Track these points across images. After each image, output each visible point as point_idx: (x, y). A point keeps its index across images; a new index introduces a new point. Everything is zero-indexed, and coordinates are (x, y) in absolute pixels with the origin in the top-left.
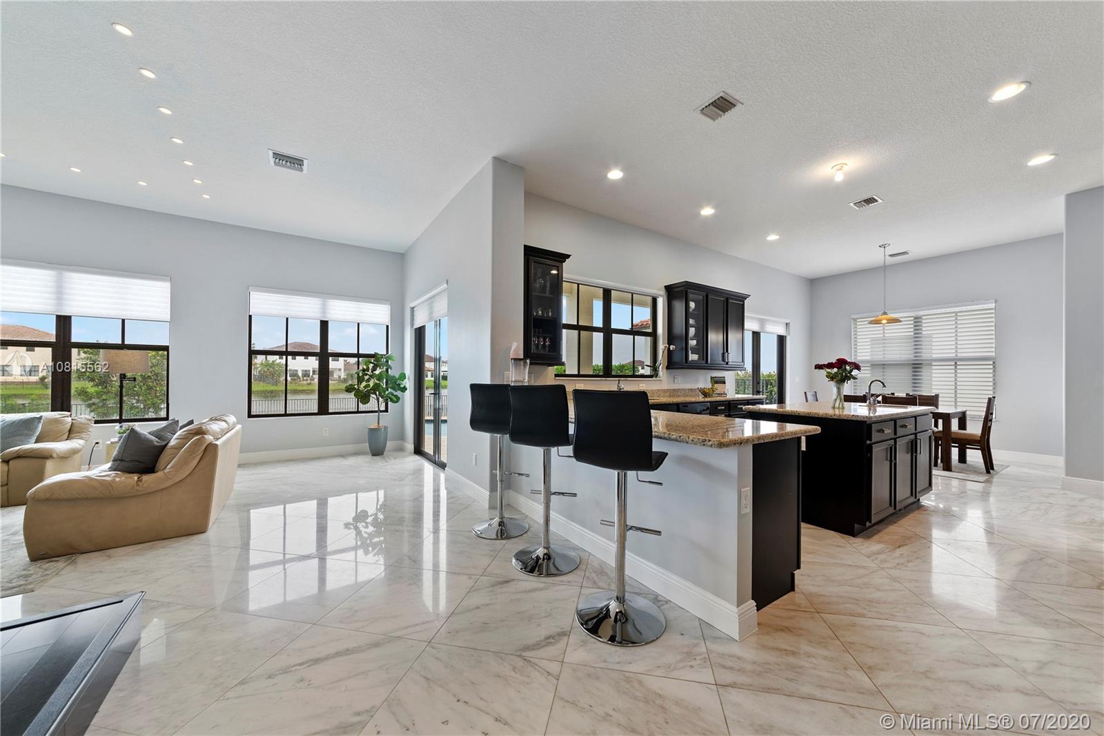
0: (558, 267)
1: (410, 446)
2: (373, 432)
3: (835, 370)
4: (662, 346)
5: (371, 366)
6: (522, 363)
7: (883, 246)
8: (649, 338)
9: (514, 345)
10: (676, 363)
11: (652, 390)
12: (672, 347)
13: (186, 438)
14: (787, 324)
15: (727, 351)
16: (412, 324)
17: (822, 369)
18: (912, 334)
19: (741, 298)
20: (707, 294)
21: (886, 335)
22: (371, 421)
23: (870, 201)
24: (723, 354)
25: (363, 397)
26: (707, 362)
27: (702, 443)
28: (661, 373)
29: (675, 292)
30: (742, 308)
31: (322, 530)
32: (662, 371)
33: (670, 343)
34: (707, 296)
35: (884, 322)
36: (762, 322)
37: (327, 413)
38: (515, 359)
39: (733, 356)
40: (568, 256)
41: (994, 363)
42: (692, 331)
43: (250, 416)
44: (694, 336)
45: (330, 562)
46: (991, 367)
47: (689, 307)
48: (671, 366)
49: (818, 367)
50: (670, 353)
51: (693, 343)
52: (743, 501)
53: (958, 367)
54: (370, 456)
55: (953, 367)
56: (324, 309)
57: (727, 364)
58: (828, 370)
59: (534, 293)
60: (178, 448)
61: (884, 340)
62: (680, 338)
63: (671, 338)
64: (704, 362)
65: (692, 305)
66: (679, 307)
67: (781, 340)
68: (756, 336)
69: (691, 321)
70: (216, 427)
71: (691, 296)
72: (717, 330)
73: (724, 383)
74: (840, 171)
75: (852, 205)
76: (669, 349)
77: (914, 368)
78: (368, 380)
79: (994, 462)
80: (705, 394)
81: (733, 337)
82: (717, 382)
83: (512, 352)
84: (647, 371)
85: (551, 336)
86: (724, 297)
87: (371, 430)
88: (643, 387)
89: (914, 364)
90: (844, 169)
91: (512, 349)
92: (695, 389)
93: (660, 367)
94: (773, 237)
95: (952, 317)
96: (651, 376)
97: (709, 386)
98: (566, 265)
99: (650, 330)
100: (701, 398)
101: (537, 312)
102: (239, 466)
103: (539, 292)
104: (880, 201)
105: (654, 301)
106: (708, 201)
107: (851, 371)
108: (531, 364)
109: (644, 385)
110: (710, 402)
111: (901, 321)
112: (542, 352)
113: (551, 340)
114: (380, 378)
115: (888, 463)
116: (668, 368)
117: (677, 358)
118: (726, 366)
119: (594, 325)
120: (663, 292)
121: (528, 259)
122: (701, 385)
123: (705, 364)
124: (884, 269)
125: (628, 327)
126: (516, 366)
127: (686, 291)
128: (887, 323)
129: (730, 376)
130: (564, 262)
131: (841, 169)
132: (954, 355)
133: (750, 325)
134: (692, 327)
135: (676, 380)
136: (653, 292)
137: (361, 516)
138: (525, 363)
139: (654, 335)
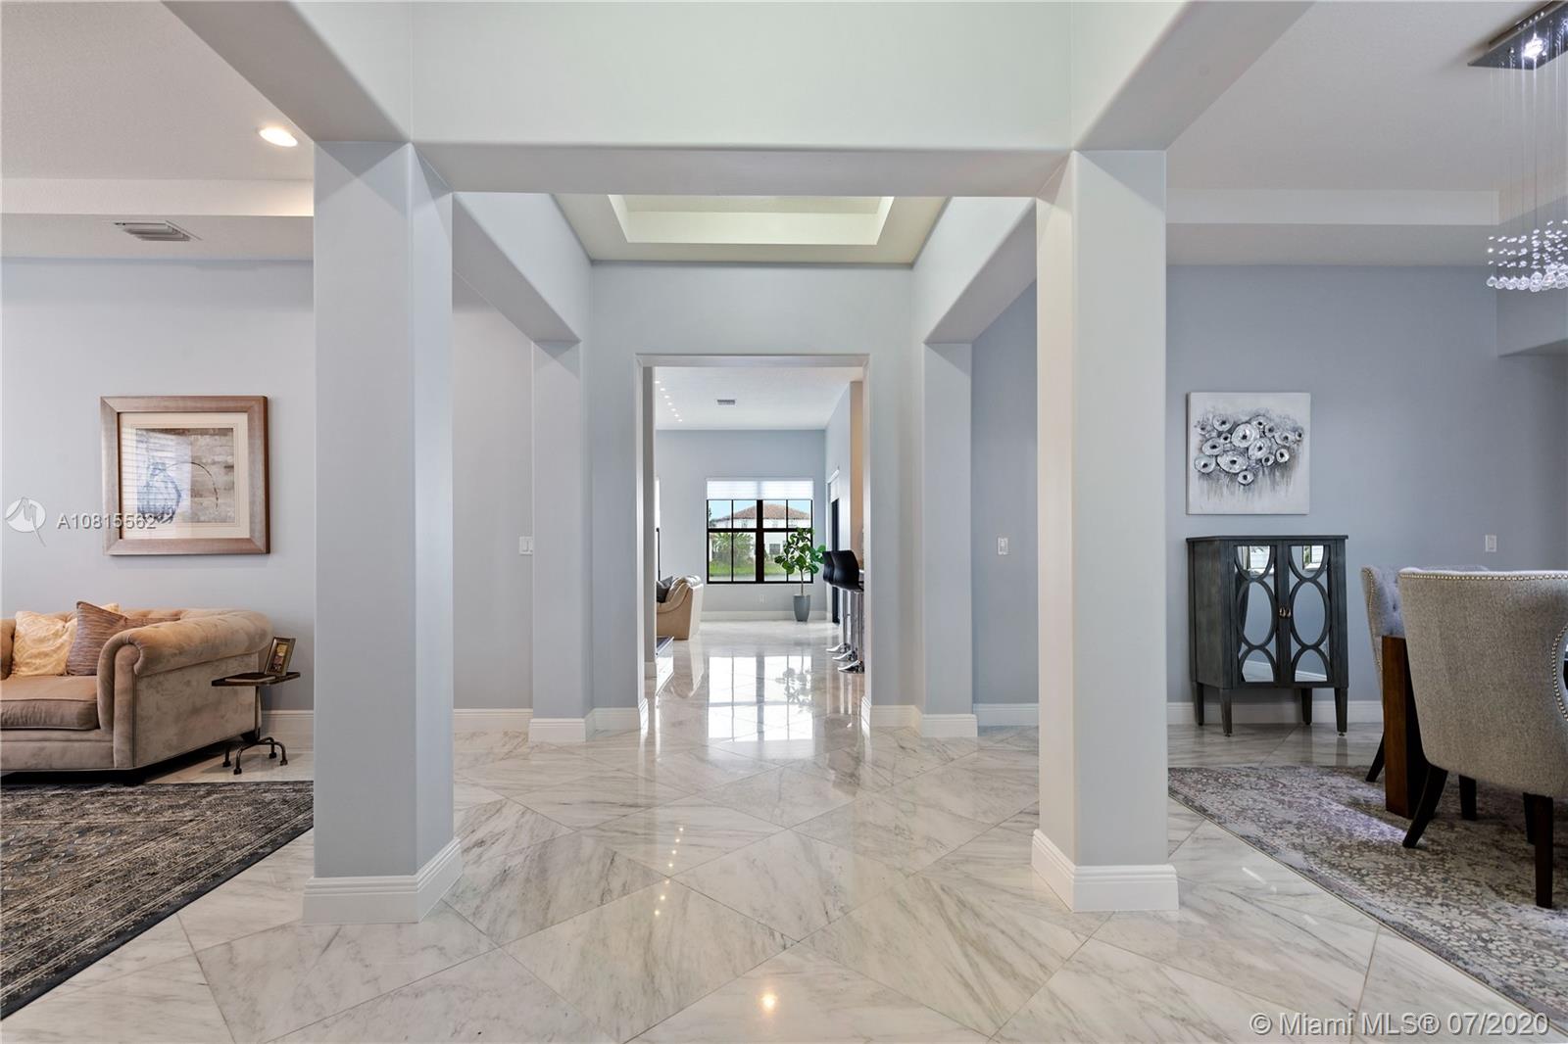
1: (830, 615)
2: (798, 599)
5: (795, 539)
13: (678, 585)
16: (829, 499)
22: (796, 590)
25: (790, 569)
31: (760, 680)
37: (763, 582)
43: (709, 582)
45: (767, 709)
54: (796, 622)
56: (759, 490)
60: (675, 590)
70: (691, 580)
78: (792, 553)
87: (796, 597)
102: (702, 621)
114: (802, 550)
137: (789, 673)
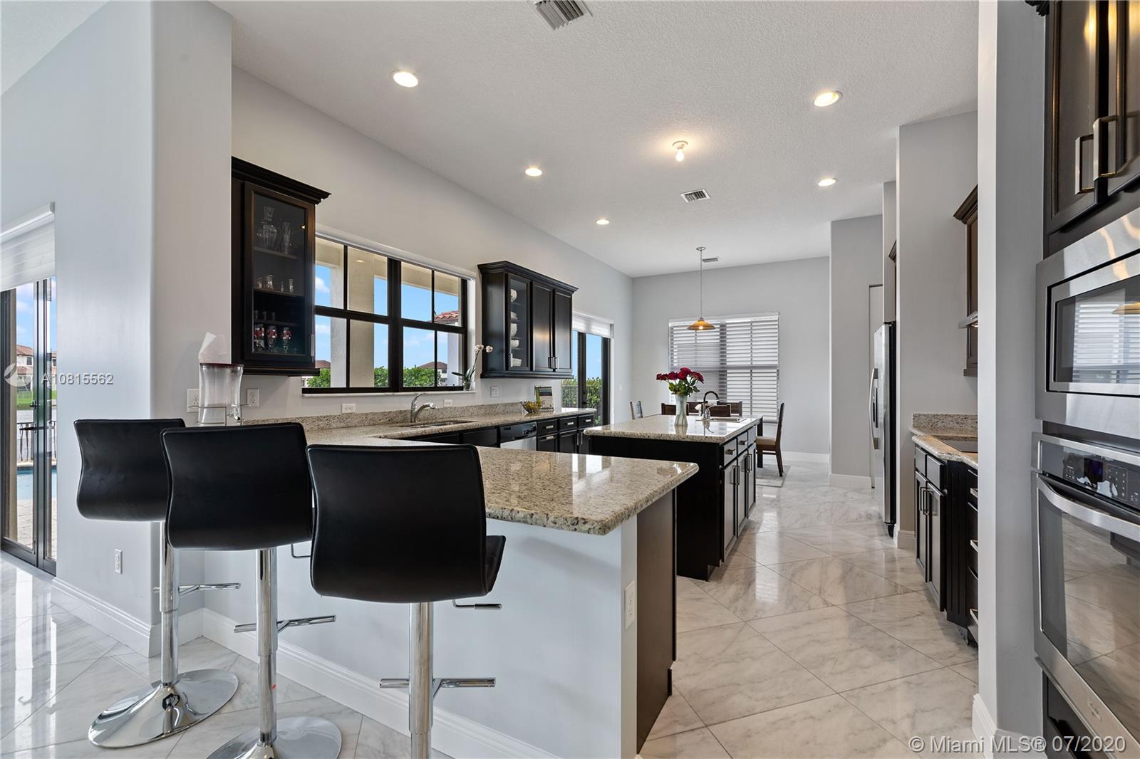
0: (305, 209)
3: (678, 381)
4: (475, 347)
6: (228, 370)
7: (700, 249)
8: (456, 335)
9: (209, 338)
10: (493, 370)
11: (462, 408)
12: (488, 349)
14: (611, 325)
15: (554, 355)
17: (665, 379)
18: (719, 341)
19: (569, 291)
20: (532, 280)
21: (698, 342)
23: (699, 194)
24: (550, 358)
26: (531, 369)
27: (573, 527)
28: (473, 384)
29: (492, 275)
30: (569, 302)
32: (475, 382)
33: (485, 343)
34: (531, 283)
35: (701, 328)
36: (588, 322)
38: (210, 365)
39: (560, 363)
40: (325, 195)
41: (778, 371)
42: (514, 327)
44: (516, 336)
46: (776, 375)
47: (511, 297)
48: (486, 373)
49: (661, 377)
50: (485, 355)
51: (515, 343)
52: (628, 607)
53: (753, 375)
55: (749, 375)
57: (554, 371)
58: (671, 381)
59: (255, 248)
61: (696, 346)
62: (498, 336)
63: (486, 337)
64: (528, 369)
65: (514, 294)
66: (497, 295)
67: (606, 343)
68: (582, 337)
69: (513, 315)
71: (512, 282)
72: (542, 328)
73: (551, 394)
74: (681, 150)
75: (683, 195)
76: (484, 351)
77: (720, 375)
79: (783, 464)
80: (530, 410)
81: (560, 336)
82: (542, 394)
83: (201, 351)
84: (457, 381)
85: (292, 324)
86: (548, 287)
88: (450, 403)
89: (720, 371)
90: (684, 148)
91: (205, 345)
92: (516, 404)
93: (473, 375)
94: (603, 222)
95: (748, 326)
96: (461, 388)
97: (533, 399)
98: (321, 209)
99: (457, 324)
100: (523, 416)
101: (265, 283)
103: (269, 248)
104: (708, 197)
105: (464, 283)
106: (535, 159)
107: (694, 382)
108: (245, 372)
109: (451, 401)
110: (537, 421)
111: (714, 328)
112: (275, 351)
113: (293, 331)
115: (732, 486)
116: (483, 376)
117: (495, 363)
118: (553, 373)
119: (375, 313)
120: (476, 273)
121: (243, 186)
122: (524, 399)
123: (529, 372)
124: (701, 272)
125: (427, 318)
126: (213, 377)
127: (507, 275)
128: (704, 329)
129: (556, 385)
130: (318, 203)
131: (682, 148)
132: (749, 363)
133: (578, 325)
134: (514, 322)
135: (493, 393)
136: (464, 271)
138: (234, 372)
139: (463, 330)
